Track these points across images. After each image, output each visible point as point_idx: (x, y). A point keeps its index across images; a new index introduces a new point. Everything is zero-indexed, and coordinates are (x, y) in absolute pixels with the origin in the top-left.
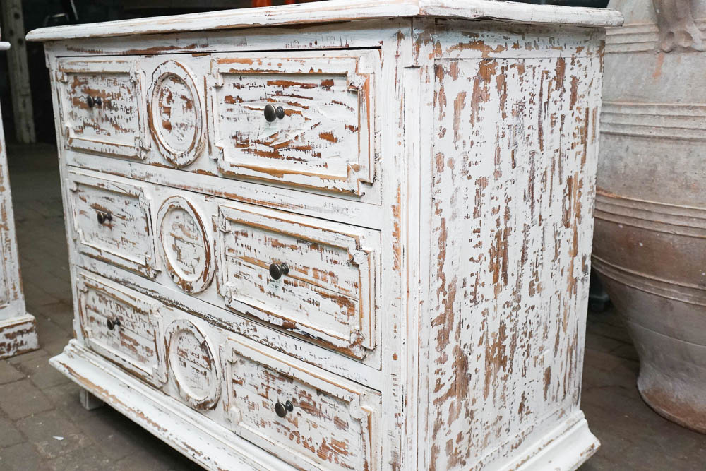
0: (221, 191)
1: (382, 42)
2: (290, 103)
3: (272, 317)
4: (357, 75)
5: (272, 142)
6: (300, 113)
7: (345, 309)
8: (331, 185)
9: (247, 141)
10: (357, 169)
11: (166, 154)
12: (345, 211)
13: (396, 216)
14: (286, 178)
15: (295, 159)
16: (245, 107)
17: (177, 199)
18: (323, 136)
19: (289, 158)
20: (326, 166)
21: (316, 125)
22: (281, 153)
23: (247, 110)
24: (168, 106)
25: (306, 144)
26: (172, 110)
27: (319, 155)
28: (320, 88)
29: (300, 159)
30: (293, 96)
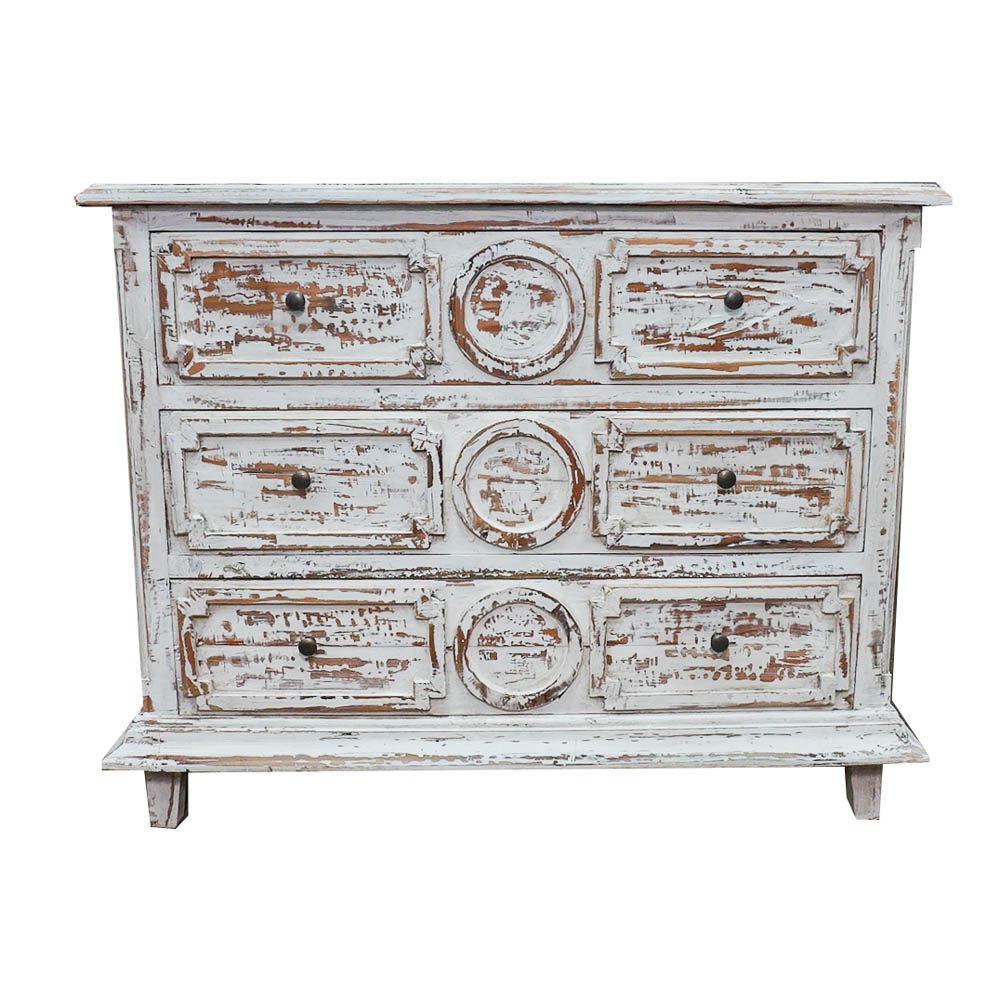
0: (607, 401)
1: (884, 227)
2: (749, 288)
3: (701, 538)
4: (859, 257)
5: (712, 334)
6: (764, 298)
7: (815, 500)
8: (813, 371)
9: (667, 336)
10: (852, 350)
11: (491, 365)
12: (825, 396)
13: (892, 391)
14: (743, 371)
15: (750, 349)
16: (667, 295)
17: (516, 423)
18: (795, 321)
19: (738, 349)
20: (799, 352)
21: (787, 310)
22: (727, 344)
23: (672, 299)
24: (497, 299)
25: (771, 331)
26: (503, 306)
27: (790, 341)
28: (796, 272)
29: (758, 349)
30: (753, 280)
